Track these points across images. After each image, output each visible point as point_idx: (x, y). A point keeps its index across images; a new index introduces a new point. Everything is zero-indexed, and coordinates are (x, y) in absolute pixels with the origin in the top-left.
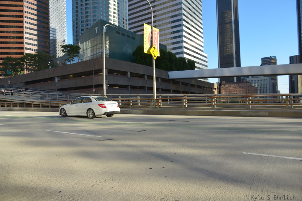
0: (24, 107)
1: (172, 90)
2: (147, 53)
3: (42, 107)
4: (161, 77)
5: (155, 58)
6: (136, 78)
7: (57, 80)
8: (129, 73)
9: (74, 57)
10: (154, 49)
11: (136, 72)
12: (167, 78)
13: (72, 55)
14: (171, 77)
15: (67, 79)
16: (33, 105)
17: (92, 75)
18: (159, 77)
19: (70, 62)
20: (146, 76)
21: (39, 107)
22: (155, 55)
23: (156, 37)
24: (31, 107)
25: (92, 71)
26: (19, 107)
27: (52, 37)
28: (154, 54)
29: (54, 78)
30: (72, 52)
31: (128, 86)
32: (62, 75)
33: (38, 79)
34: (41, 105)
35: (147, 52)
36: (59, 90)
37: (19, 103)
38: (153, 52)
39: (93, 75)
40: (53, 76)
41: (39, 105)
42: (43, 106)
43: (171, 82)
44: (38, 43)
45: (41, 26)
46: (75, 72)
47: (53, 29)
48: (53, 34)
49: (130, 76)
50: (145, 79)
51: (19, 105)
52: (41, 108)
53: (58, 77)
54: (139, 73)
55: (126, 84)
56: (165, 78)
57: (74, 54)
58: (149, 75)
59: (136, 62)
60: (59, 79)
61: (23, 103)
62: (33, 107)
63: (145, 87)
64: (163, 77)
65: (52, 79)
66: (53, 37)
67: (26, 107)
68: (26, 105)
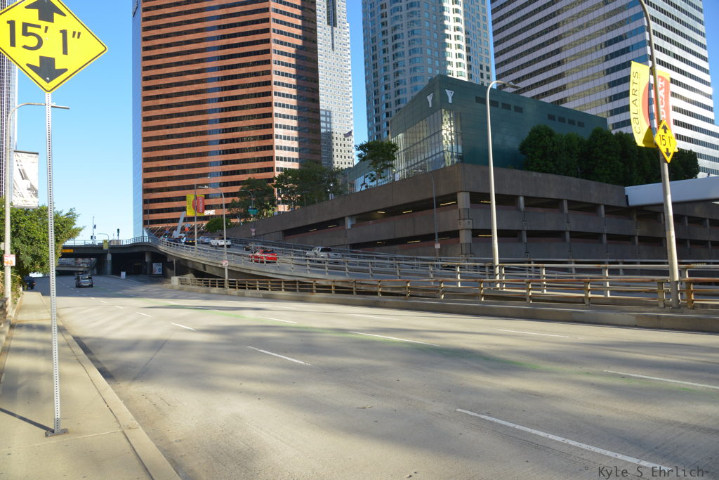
0: (295, 291)
1: (639, 237)
2: (643, 145)
3: (336, 292)
4: (606, 204)
5: (669, 159)
6: (540, 210)
7: (349, 223)
8: (522, 199)
9: (383, 169)
10: (665, 132)
11: (540, 196)
12: (623, 204)
13: (379, 165)
14: (632, 202)
15: (371, 222)
16: (314, 288)
17: (433, 208)
18: (600, 203)
19: (375, 181)
20: (565, 204)
21: (330, 292)
22: (667, 149)
23: (663, 96)
24: (311, 291)
25: (432, 199)
26: (286, 290)
27: (323, 128)
28: (666, 147)
29: (343, 218)
30: (381, 158)
31: (520, 231)
32: (362, 211)
33: (310, 222)
34: (333, 288)
35: (644, 142)
36: (355, 246)
37: (285, 282)
38: (663, 142)
39: (435, 209)
40: (341, 216)
41: (330, 287)
42: (339, 290)
43: (635, 216)
44: (299, 144)
45: (305, 107)
46: (390, 204)
47: (326, 111)
48: (326, 122)
49: (525, 206)
50: (562, 211)
51: (285, 286)
52: (333, 296)
53: (351, 216)
54: (546, 196)
55: (516, 226)
56: (616, 204)
57: (383, 160)
58: (573, 199)
59: (532, 167)
60: (354, 222)
61: (295, 282)
62: (314, 291)
63: (563, 232)
64: (611, 203)
65: (339, 222)
66: (326, 128)
67: (301, 291)
68: (300, 286)
